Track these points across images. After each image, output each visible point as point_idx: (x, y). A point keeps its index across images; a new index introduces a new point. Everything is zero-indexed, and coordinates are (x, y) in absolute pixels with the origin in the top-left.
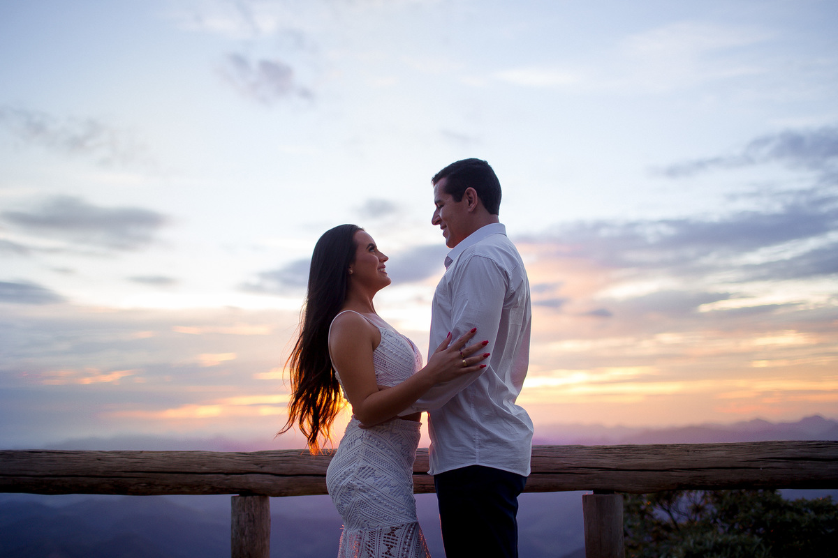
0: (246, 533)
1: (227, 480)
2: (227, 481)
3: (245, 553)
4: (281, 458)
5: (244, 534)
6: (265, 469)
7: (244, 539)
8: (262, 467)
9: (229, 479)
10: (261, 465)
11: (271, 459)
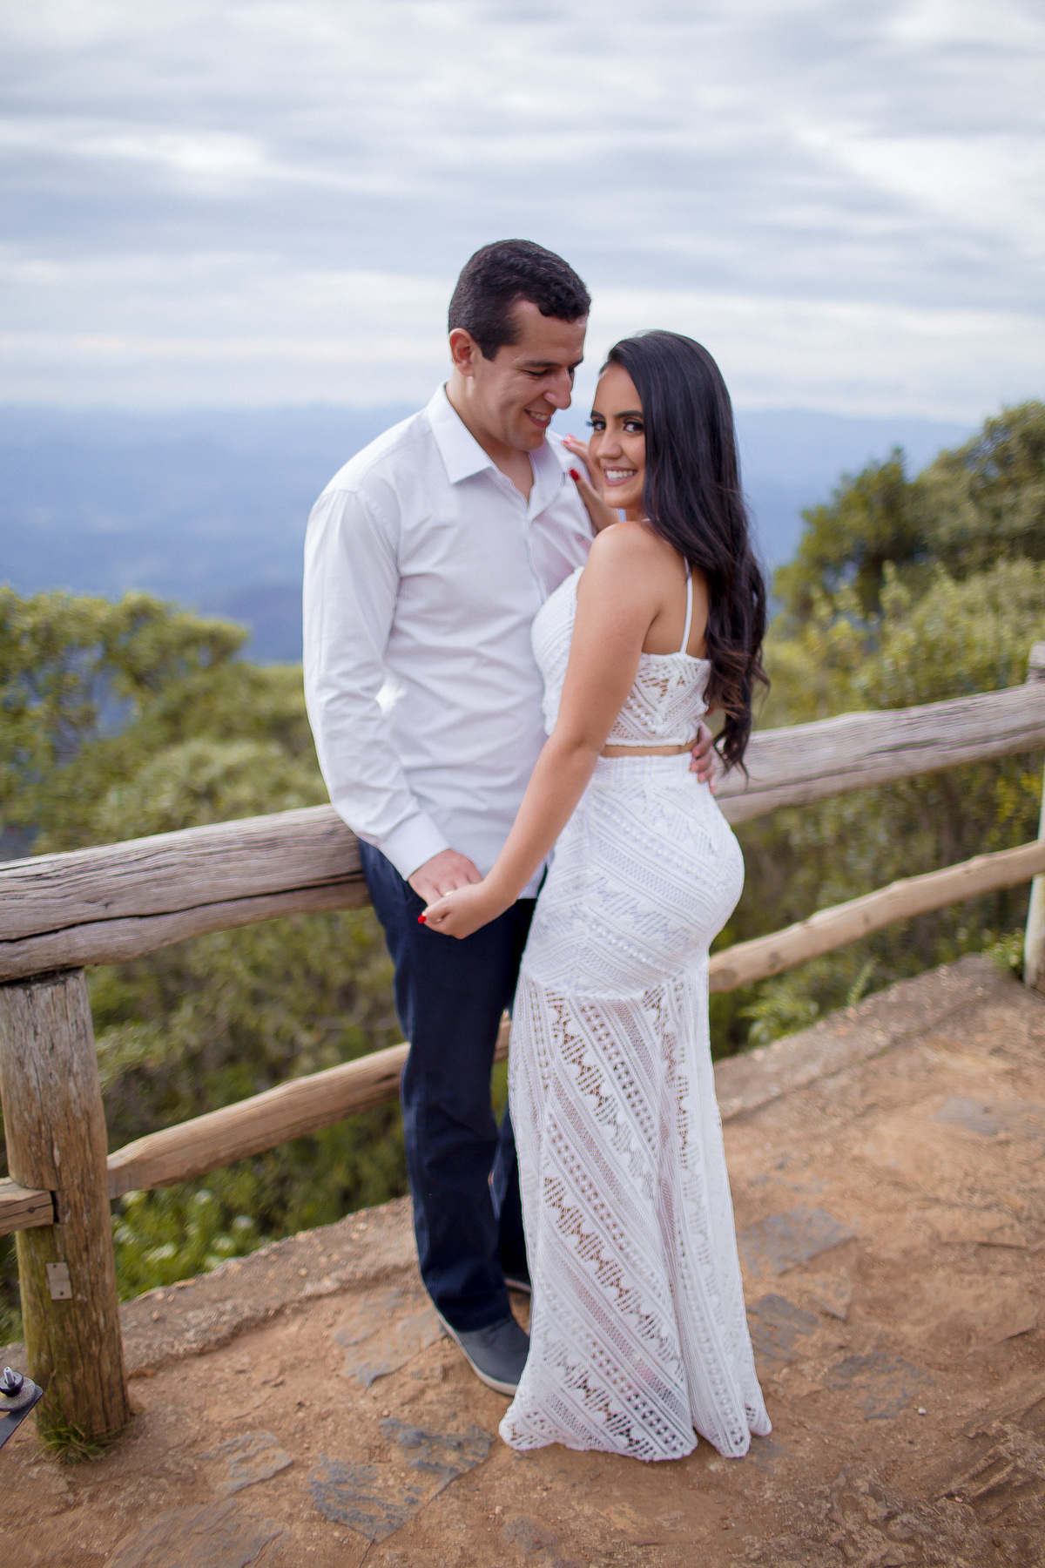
0: (75, 1067)
1: (18, 954)
2: (17, 959)
3: (79, 1115)
4: (150, 875)
5: (70, 1071)
6: (116, 910)
7: (71, 1085)
8: (107, 905)
9: (23, 952)
10: (106, 900)
11: (125, 880)
